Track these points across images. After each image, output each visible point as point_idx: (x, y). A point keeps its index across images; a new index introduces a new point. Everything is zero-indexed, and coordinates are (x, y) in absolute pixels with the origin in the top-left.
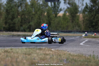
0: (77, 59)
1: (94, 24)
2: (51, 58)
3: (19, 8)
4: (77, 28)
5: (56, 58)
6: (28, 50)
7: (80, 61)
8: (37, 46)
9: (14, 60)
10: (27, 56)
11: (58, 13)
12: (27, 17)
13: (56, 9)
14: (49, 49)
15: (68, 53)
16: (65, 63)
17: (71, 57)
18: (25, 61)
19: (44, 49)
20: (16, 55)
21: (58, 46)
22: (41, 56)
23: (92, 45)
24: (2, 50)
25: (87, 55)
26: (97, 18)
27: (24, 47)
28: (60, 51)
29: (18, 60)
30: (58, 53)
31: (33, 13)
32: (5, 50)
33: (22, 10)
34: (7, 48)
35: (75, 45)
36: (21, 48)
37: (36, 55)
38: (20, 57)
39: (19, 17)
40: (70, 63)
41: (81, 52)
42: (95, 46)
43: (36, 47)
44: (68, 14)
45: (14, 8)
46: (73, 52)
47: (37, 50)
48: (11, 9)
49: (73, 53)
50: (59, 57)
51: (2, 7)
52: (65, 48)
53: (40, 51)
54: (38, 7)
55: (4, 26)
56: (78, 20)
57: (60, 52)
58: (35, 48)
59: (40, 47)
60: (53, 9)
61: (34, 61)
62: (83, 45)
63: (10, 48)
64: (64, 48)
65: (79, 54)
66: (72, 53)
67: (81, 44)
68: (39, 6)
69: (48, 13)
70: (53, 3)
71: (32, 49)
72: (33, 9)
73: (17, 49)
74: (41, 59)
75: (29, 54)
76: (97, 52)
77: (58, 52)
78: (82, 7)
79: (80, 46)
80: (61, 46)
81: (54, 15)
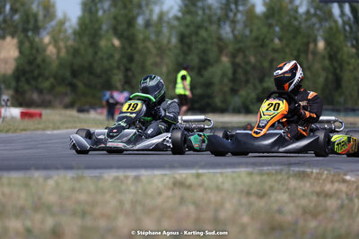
2: (342, 207)
6: (258, 178)
8: (290, 164)
9: (208, 215)
10: (253, 199)
12: (253, 60)
14: (334, 176)
18: (245, 219)
19: (317, 174)
20: (214, 197)
22: (304, 202)
24: (166, 179)
29: (222, 215)
32: (175, 178)
34: (181, 171)
36: (233, 172)
37: (285, 197)
38: (228, 205)
39: (224, 59)
43: (285, 169)
45: (206, 29)
47: (291, 179)
51: (164, 25)
53: (302, 184)
58: (281, 170)
59: (302, 169)
61: (278, 217)
63: (194, 171)
70: (347, 8)
71: (274, 177)
73: (218, 175)
74: (305, 212)
75: (261, 193)
81: (353, 51)
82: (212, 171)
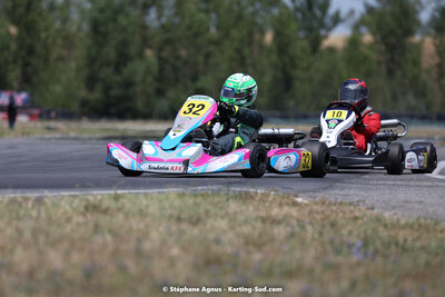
0: (410, 239)
3: (147, 14)
4: (411, 100)
5: (316, 236)
7: (423, 248)
11: (323, 32)
13: (315, 17)
15: (369, 212)
16: (355, 258)
17: (384, 233)
27: (170, 190)
28: (335, 205)
30: (323, 212)
31: (213, 32)
33: (164, 20)
40: (379, 260)
41: (430, 210)
44: (367, 38)
46: (394, 208)
48: (115, 20)
49: (392, 213)
50: (328, 233)
52: (358, 192)
54: (236, 8)
55: (83, 93)
56: (416, 63)
57: (334, 208)
60: (299, 15)
64: (352, 192)
65: (419, 219)
66: (387, 214)
68: (238, 2)
69: (278, 34)
72: (213, 16)
77: (324, 208)
79: (425, 183)
80: (339, 181)
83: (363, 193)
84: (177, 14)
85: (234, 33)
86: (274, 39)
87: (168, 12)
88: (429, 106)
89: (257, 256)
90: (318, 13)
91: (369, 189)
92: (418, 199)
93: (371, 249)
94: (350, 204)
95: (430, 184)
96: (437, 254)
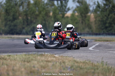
0: (83, 66)
1: (107, 25)
2: (53, 65)
3: (20, 8)
4: (87, 30)
5: (59, 65)
6: (28, 56)
7: (86, 68)
8: (38, 52)
10: (26, 63)
11: (65, 13)
12: (29, 18)
14: (52, 55)
15: (73, 59)
16: (68, 71)
17: (76, 64)
18: (23, 69)
19: (47, 54)
20: (13, 62)
21: (63, 52)
22: (42, 64)
23: (103, 50)
25: (95, 61)
26: (111, 19)
28: (65, 57)
29: (15, 68)
30: (62, 59)
31: (37, 13)
32: (1, 56)
33: (24, 9)
34: (3, 54)
35: (83, 51)
36: (20, 54)
37: (36, 62)
38: (18, 65)
39: (20, 18)
40: (74, 71)
41: (89, 58)
42: (106, 50)
44: (77, 14)
45: (15, 8)
46: (80, 58)
47: (38, 56)
48: (11, 9)
50: (63, 64)
53: (41, 58)
56: (89, 20)
57: (64, 58)
58: (35, 54)
59: (42, 53)
60: (59, 8)
61: (33, 69)
62: (93, 50)
63: (8, 54)
66: (78, 60)
67: (91, 48)
68: (44, 5)
71: (33, 56)
72: (37, 8)
73: (15, 55)
75: (28, 61)
76: (107, 57)
77: (62, 58)
78: (93, 6)
79: (88, 51)
80: (67, 51)
81: (61, 15)
82: (13, 54)
83: (72, 54)
84: (27, 8)
85: (42, 13)
86: (53, 14)
87: (25, 7)
88: (92, 31)
89: (43, 71)
90: (64, 8)
91: (74, 53)
92: (86, 55)
93: (73, 68)
94: (69, 57)
95: (90, 51)
96: (89, 70)
